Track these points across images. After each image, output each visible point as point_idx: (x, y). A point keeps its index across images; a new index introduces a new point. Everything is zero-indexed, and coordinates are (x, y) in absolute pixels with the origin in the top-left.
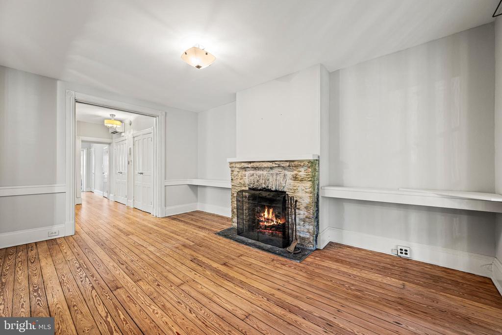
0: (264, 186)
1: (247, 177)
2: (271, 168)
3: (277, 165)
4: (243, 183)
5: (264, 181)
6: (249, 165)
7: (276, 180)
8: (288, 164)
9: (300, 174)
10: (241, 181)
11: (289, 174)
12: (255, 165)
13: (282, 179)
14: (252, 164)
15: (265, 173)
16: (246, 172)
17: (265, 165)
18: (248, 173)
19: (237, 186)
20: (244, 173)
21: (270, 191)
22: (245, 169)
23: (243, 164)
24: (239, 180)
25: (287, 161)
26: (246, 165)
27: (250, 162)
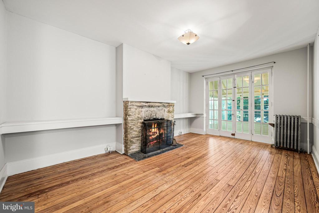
0: (154, 117)
1: (143, 113)
2: (159, 107)
3: (163, 105)
4: (140, 117)
5: (155, 114)
6: (147, 104)
7: (161, 113)
8: (167, 104)
9: (171, 109)
10: (139, 116)
11: (166, 110)
12: (151, 104)
13: (163, 112)
14: (148, 104)
15: (155, 109)
16: (142, 109)
17: (157, 104)
18: (144, 110)
19: (134, 120)
20: (140, 109)
21: (158, 119)
22: (142, 107)
23: (142, 103)
24: (137, 115)
25: (167, 103)
26: (144, 104)
27: (147, 102)
